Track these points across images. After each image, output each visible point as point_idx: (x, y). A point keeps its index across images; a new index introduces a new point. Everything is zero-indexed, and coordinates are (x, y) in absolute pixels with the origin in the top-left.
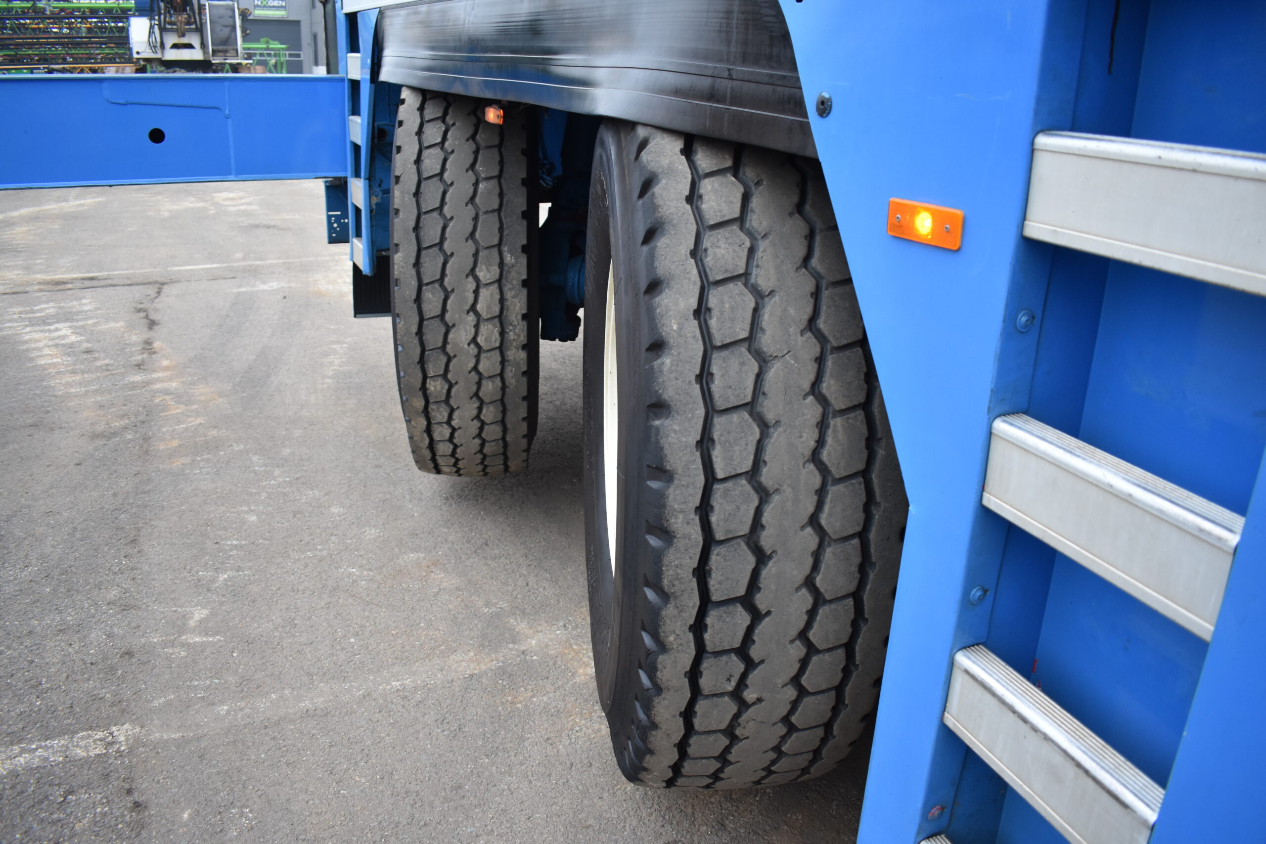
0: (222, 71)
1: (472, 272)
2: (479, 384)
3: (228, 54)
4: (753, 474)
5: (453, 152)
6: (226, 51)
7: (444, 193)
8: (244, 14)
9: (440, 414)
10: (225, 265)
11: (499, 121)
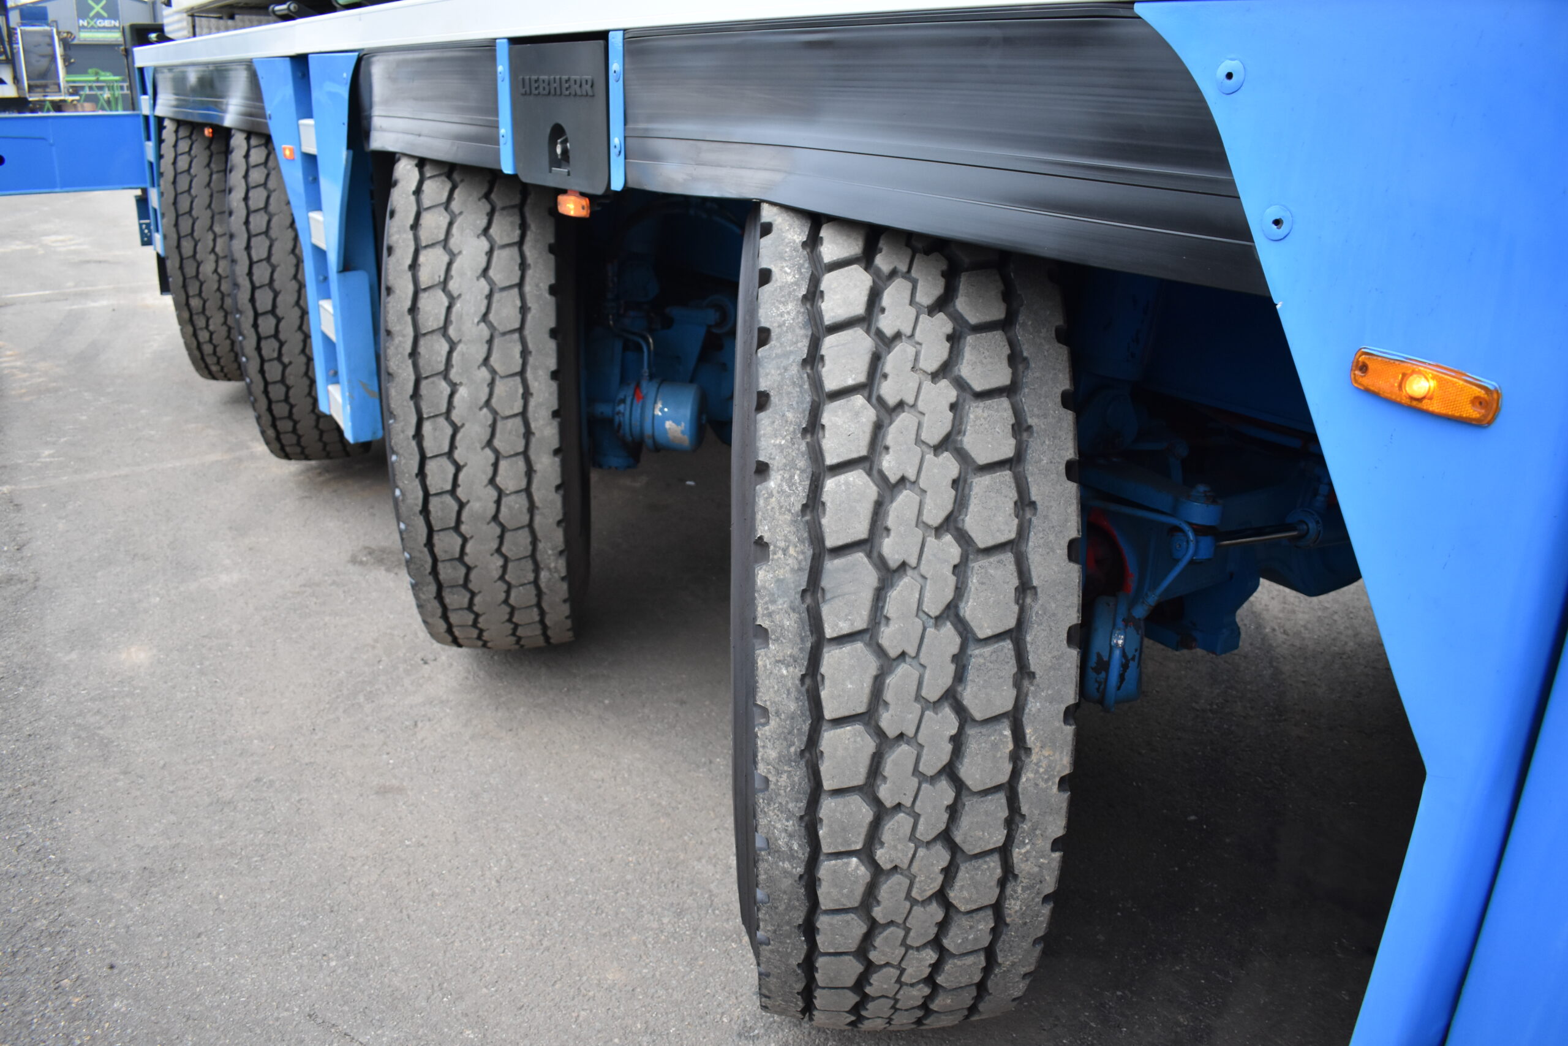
0: (41, 109)
1: (211, 228)
2: (222, 299)
3: (48, 90)
4: (268, 258)
5: (196, 157)
6: (45, 87)
7: (191, 182)
8: (66, 44)
9: (200, 322)
10: (57, 291)
11: (211, 135)
